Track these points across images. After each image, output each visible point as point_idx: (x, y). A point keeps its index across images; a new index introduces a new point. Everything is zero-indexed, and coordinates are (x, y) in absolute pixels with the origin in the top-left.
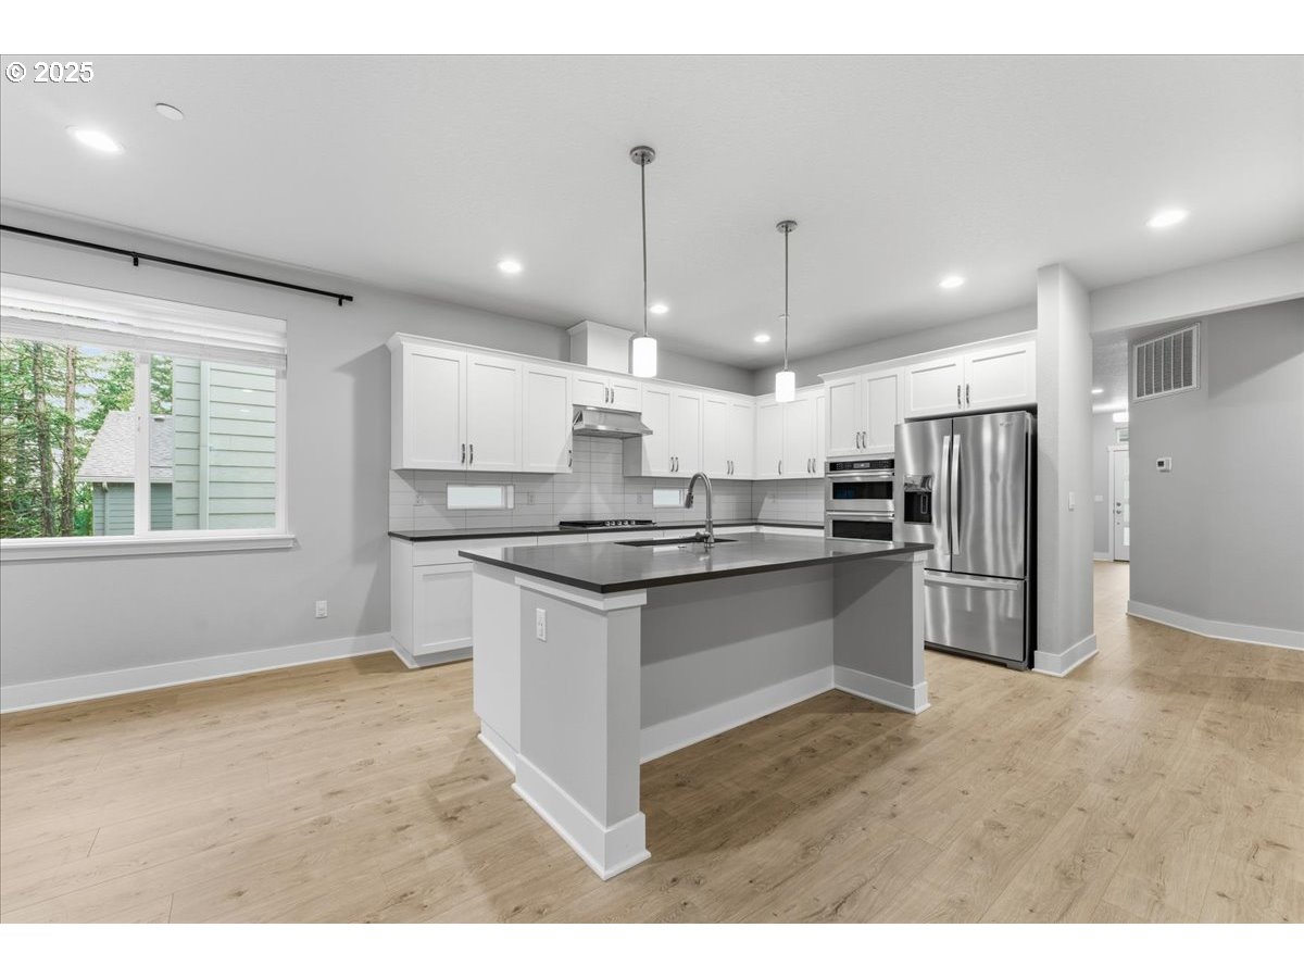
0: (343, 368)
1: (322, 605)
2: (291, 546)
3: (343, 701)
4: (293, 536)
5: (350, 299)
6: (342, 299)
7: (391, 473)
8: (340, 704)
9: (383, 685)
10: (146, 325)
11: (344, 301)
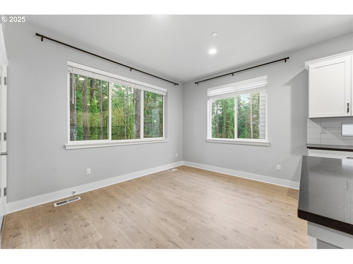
0: (288, 84)
1: (278, 166)
2: (268, 145)
3: (271, 202)
4: (269, 142)
5: (288, 58)
6: (285, 59)
7: (308, 120)
8: (269, 202)
9: (291, 203)
10: (236, 89)
11: (287, 60)
